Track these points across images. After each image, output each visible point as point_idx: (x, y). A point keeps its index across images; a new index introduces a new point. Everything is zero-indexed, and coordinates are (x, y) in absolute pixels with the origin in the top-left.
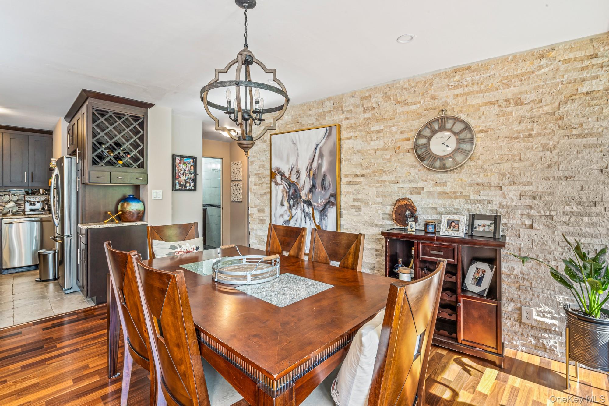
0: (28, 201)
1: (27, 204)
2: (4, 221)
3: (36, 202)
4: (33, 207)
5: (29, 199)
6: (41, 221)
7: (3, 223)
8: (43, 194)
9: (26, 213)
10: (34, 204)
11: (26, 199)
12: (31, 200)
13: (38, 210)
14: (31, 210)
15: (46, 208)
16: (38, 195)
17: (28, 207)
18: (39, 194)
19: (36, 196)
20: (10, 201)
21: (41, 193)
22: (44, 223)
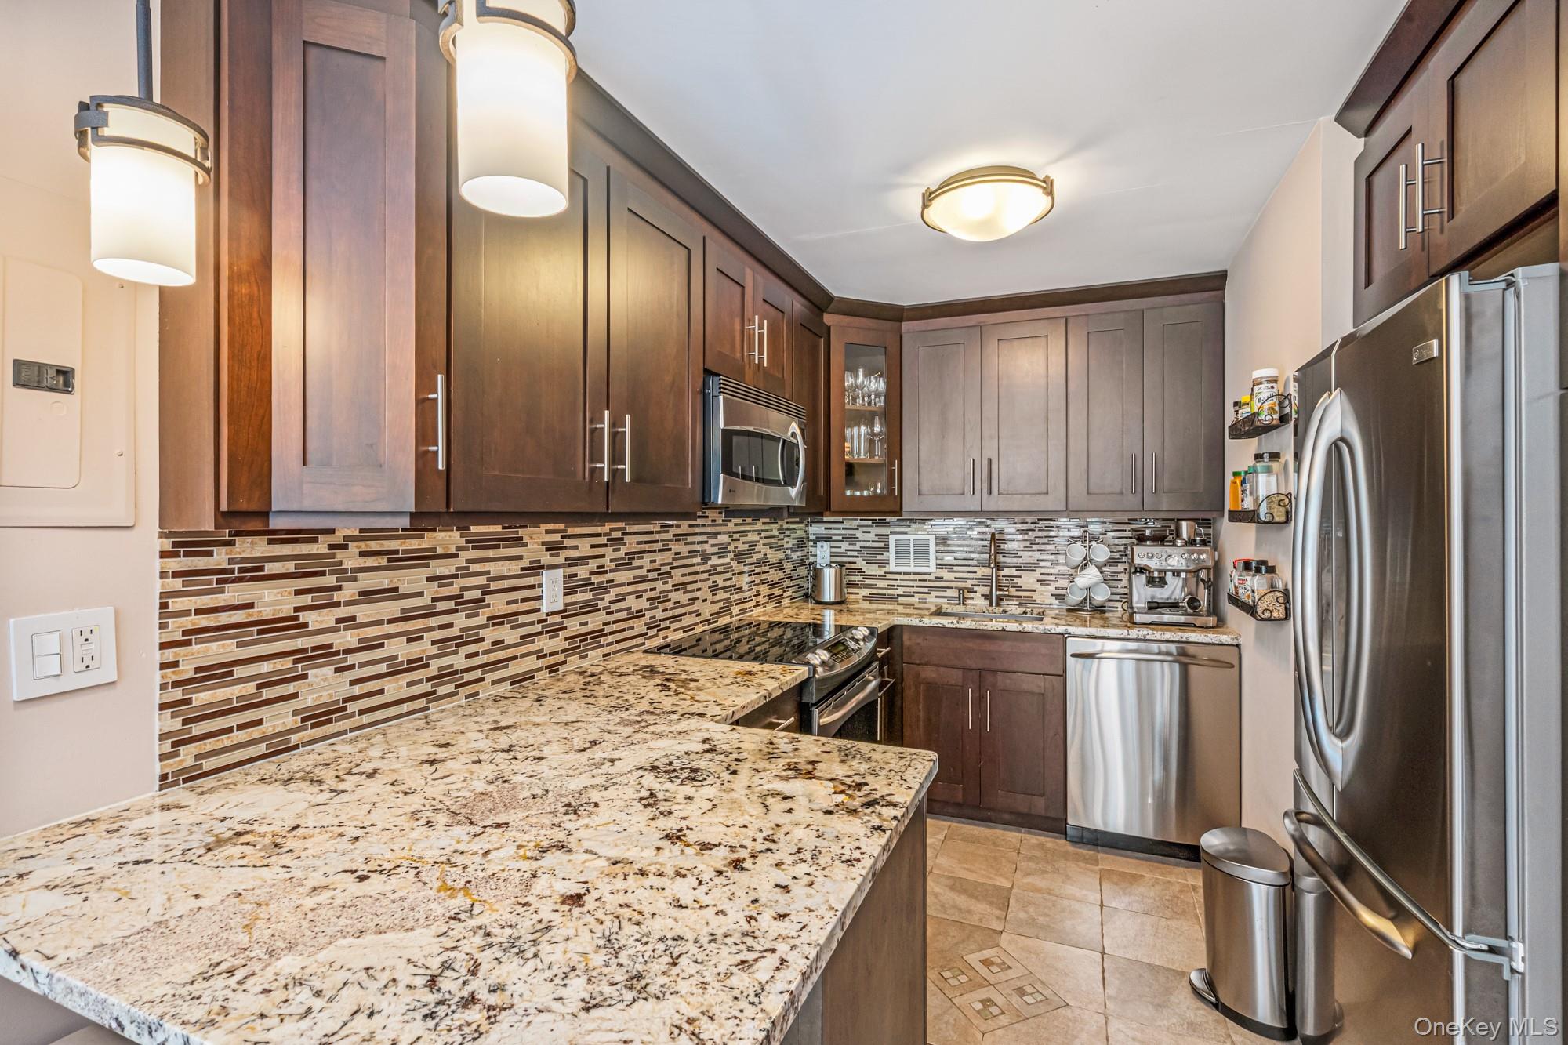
0: (1141, 570)
1: (1140, 581)
2: (1073, 645)
3: (1169, 574)
4: (1161, 594)
5: (1145, 562)
6: (1184, 658)
7: (1069, 653)
8: (1192, 542)
9: (1138, 618)
10: (1162, 582)
11: (1137, 561)
12: (1153, 564)
13: (1174, 605)
14: (1153, 606)
15: (1204, 604)
16: (1174, 544)
17: (1142, 593)
18: (1179, 543)
19: (1169, 550)
20: (1087, 562)
21: (1185, 535)
22: (1194, 670)
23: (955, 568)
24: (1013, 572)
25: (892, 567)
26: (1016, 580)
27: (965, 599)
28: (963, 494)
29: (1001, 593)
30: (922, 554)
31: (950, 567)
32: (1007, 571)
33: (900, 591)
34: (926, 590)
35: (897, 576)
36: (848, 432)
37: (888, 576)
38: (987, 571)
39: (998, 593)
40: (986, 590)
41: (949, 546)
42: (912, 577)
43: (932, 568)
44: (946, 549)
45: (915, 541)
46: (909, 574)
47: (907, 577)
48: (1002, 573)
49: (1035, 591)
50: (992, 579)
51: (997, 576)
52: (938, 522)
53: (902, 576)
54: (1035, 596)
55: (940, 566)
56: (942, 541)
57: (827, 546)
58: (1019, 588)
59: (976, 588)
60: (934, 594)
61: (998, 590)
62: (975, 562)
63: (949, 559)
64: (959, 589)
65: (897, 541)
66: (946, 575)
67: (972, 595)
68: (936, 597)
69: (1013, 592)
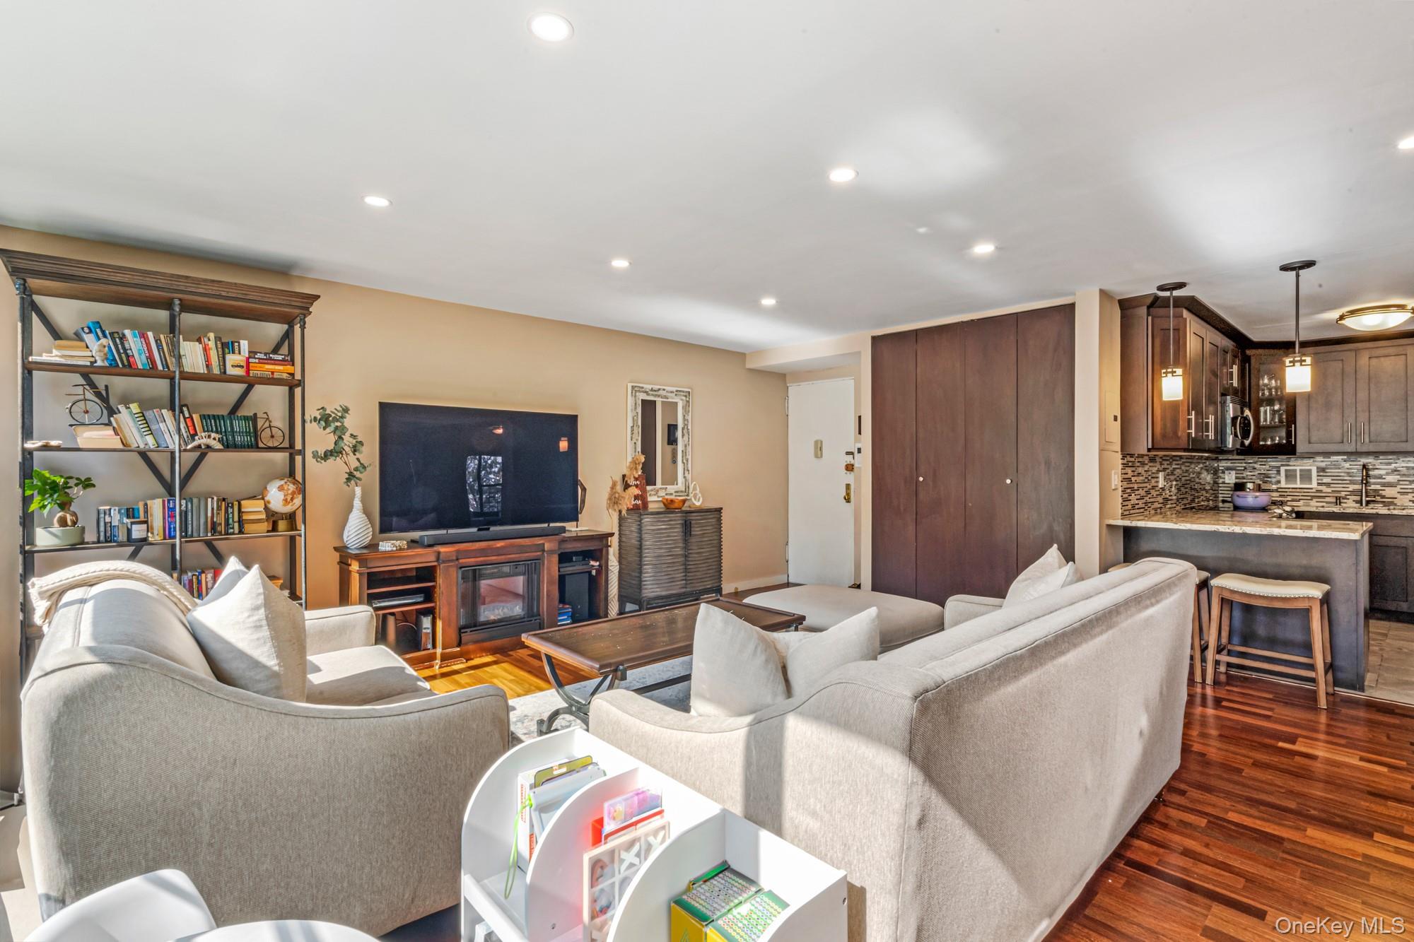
23: (1332, 485)
24: (1378, 487)
25: (1283, 484)
26: (1381, 492)
27: (1340, 503)
28: (1343, 442)
29: (1369, 499)
30: (1306, 476)
31: (1328, 485)
32: (1373, 487)
33: (1289, 498)
34: (1309, 498)
35: (1286, 490)
36: (1262, 409)
37: (1280, 490)
38: (1358, 487)
39: (1367, 499)
40: (1358, 498)
41: (1326, 472)
42: (1298, 490)
43: (1314, 485)
44: (1325, 474)
45: (1301, 470)
46: (1296, 488)
47: (1294, 490)
48: (1369, 488)
49: (1396, 498)
50: (1362, 492)
51: (1366, 490)
52: (1319, 459)
53: (1291, 490)
54: (1395, 501)
55: (1319, 484)
56: (1321, 470)
57: (1233, 473)
58: (1383, 497)
59: (1348, 497)
60: (1315, 500)
61: (1367, 496)
62: (1348, 482)
63: (1326, 480)
64: (1336, 497)
65: (1286, 470)
66: (1323, 488)
67: (1345, 501)
68: (1317, 502)
69: (1378, 499)
